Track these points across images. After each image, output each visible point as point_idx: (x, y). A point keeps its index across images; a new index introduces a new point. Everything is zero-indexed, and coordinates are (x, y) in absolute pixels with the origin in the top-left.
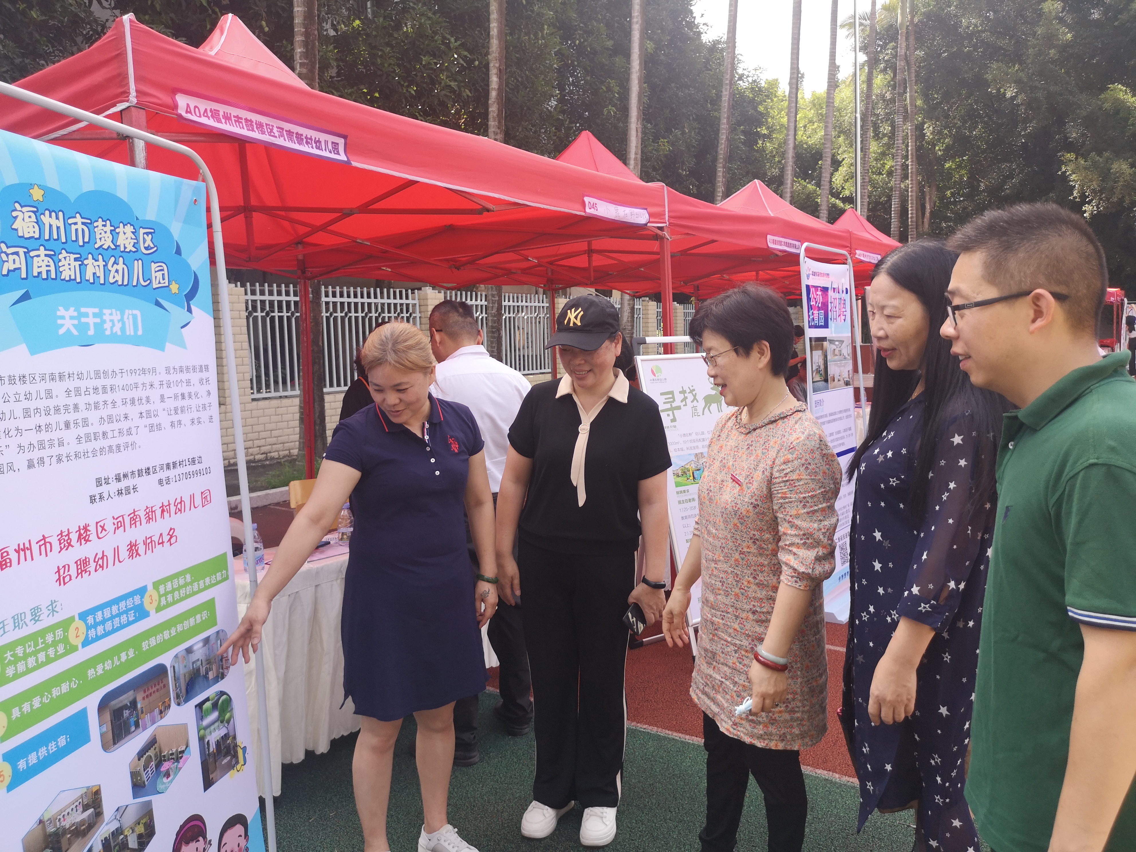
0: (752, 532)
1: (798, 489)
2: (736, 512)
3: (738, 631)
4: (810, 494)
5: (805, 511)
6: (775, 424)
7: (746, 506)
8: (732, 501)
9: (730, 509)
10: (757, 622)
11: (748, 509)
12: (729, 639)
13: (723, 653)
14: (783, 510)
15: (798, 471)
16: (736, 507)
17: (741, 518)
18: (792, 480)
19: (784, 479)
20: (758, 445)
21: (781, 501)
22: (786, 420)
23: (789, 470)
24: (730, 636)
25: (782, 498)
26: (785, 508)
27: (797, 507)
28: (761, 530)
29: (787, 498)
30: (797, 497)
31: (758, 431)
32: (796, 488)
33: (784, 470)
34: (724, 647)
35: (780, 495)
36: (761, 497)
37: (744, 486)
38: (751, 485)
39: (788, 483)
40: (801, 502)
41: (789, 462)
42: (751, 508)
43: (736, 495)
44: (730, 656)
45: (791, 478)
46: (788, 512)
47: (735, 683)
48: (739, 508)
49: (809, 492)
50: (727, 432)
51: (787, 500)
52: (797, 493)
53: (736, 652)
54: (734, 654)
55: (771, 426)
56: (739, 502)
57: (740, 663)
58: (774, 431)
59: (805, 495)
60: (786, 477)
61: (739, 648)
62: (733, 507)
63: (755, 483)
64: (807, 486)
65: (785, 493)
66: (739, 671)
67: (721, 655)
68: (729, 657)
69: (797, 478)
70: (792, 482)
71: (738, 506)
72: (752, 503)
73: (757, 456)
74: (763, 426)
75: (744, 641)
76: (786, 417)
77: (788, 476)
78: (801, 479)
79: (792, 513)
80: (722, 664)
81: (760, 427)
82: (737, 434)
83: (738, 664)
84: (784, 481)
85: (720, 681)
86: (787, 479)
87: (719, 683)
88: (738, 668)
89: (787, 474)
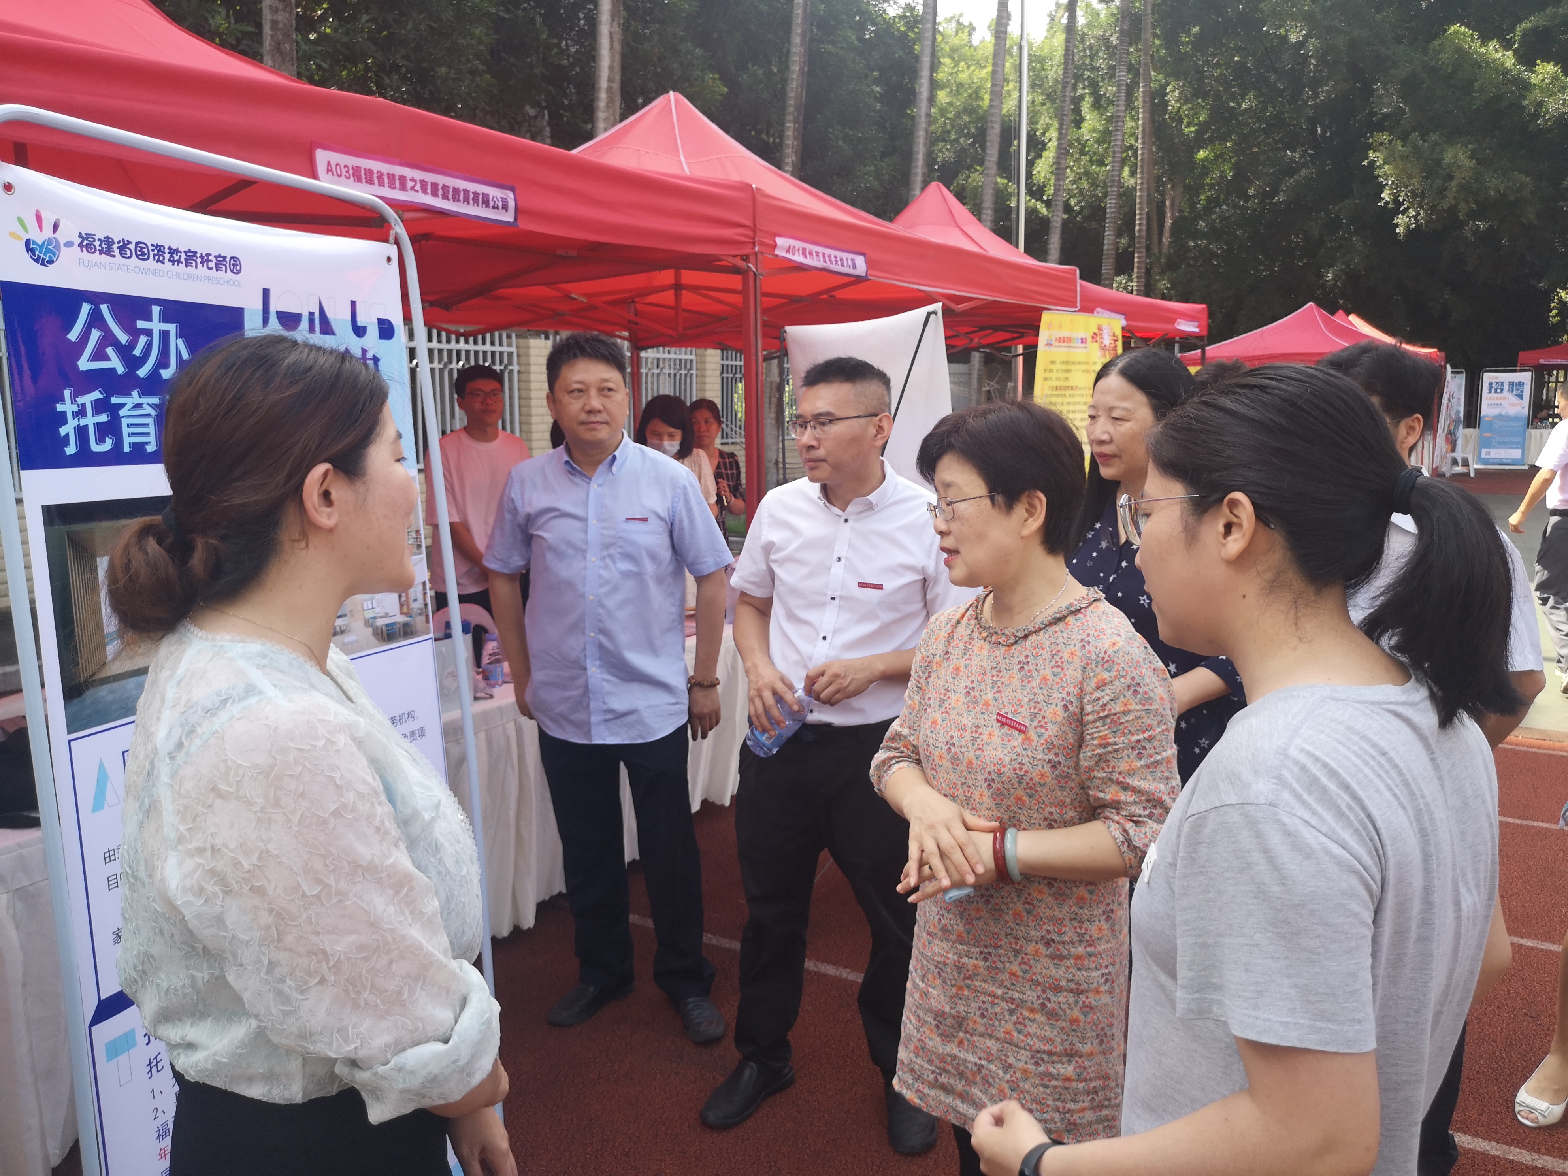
0: (1048, 809)
1: (1126, 727)
2: (1020, 779)
3: (1018, 976)
4: (1146, 735)
5: (1142, 763)
6: (1061, 625)
7: (1040, 767)
8: (1011, 760)
9: (1011, 773)
10: (1053, 959)
11: (1043, 772)
12: (999, 992)
13: (983, 1016)
14: (1104, 765)
15: (1122, 698)
16: (1021, 769)
17: (1031, 788)
18: (1115, 714)
19: (1101, 714)
20: (1040, 661)
21: (1099, 751)
22: (1080, 615)
23: (1107, 698)
24: (1001, 985)
25: (1100, 746)
26: (1107, 761)
27: (1129, 757)
28: (1062, 804)
29: (1109, 744)
30: (1126, 741)
31: (1033, 638)
32: (1122, 727)
33: (1098, 699)
34: (988, 1006)
35: (1096, 742)
36: (1064, 748)
37: (1032, 734)
38: (1043, 730)
39: (1108, 721)
40: (1133, 748)
41: (1105, 684)
42: (1047, 768)
43: (1018, 750)
44: (999, 1020)
45: (1113, 711)
46: (1114, 767)
47: (1007, 1067)
48: (1026, 772)
49: (1144, 732)
50: (961, 645)
51: (1110, 749)
52: (1124, 734)
53: (1012, 1012)
54: (1007, 1017)
55: (1056, 628)
56: (1026, 760)
57: (1019, 1032)
58: (1065, 635)
59: (1138, 738)
60: (1104, 710)
61: (1017, 1006)
62: (1015, 769)
63: (1050, 726)
64: (1140, 721)
65: (1105, 737)
66: (1017, 1046)
67: (979, 1020)
68: (997, 1023)
69: (1122, 709)
70: (1115, 718)
71: (1025, 768)
72: (1050, 761)
73: (1045, 679)
74: (1040, 629)
75: (1029, 993)
76: (1078, 611)
77: (1107, 708)
78: (1129, 711)
79: (1122, 769)
80: (982, 1035)
81: (1035, 632)
82: (987, 646)
83: (1015, 1034)
84: (1101, 718)
85: (976, 1064)
86: (1106, 713)
87: (975, 1069)
88: (1015, 1040)
89: (1105, 705)
